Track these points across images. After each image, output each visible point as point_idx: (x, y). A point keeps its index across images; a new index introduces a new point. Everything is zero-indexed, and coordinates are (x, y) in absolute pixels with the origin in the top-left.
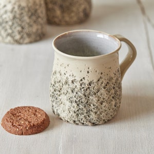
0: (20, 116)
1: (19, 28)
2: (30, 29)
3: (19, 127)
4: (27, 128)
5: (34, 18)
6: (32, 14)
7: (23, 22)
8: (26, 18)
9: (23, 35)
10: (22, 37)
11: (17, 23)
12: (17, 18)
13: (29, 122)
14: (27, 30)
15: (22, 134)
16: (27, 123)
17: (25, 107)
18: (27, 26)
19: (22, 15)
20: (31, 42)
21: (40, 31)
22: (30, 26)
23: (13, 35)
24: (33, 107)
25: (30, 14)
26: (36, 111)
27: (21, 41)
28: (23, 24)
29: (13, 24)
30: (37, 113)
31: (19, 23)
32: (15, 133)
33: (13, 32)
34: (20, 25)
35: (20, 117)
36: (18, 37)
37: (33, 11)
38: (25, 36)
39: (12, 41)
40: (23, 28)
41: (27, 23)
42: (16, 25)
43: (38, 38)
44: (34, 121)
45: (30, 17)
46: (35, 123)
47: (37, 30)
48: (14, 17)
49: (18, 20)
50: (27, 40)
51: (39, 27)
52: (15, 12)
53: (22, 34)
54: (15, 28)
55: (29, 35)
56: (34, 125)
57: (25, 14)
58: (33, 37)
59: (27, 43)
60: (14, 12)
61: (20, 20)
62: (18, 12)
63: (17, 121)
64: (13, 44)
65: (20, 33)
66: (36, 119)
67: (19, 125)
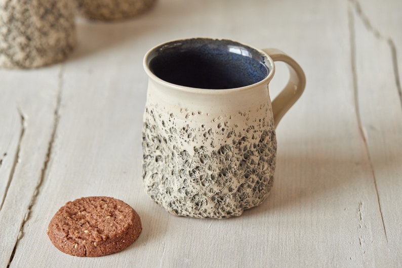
0: (84, 217)
1: (22, 39)
2: (44, 40)
3: (80, 241)
4: (95, 244)
5: (51, 18)
6: (47, 12)
7: (28, 26)
8: (35, 20)
9: (30, 52)
10: (28, 56)
11: (17, 28)
12: (17, 20)
13: (99, 232)
14: (37, 42)
15: (85, 255)
16: (95, 233)
17: (95, 199)
18: (37, 34)
19: (27, 14)
20: (46, 65)
21: (63, 43)
22: (44, 34)
23: (11, 52)
24: (111, 199)
25: (42, 11)
26: (115, 207)
27: (27, 63)
28: (29, 32)
29: (9, 31)
30: (117, 212)
31: (22, 29)
32: (72, 252)
33: (10, 47)
34: (24, 34)
35: (83, 221)
36: (20, 56)
37: (48, 6)
38: (34, 53)
39: (9, 64)
40: (29, 39)
41: (37, 28)
42: (14, 33)
43: (60, 56)
44: (110, 229)
45: (42, 17)
46: (111, 234)
47: (58, 40)
48: (12, 19)
49: (19, 24)
50: (38, 61)
51: (62, 35)
52: (14, 8)
53: (28, 50)
54: (14, 39)
55: (41, 51)
56: (108, 238)
57: (32, 12)
58: (51, 55)
59: (38, 68)
60: (10, 9)
61: (23, 23)
62: (18, 8)
63: (76, 228)
64: (11, 69)
65: (23, 48)
66: (114, 225)
67: (79, 238)
